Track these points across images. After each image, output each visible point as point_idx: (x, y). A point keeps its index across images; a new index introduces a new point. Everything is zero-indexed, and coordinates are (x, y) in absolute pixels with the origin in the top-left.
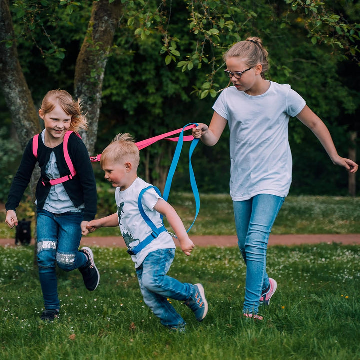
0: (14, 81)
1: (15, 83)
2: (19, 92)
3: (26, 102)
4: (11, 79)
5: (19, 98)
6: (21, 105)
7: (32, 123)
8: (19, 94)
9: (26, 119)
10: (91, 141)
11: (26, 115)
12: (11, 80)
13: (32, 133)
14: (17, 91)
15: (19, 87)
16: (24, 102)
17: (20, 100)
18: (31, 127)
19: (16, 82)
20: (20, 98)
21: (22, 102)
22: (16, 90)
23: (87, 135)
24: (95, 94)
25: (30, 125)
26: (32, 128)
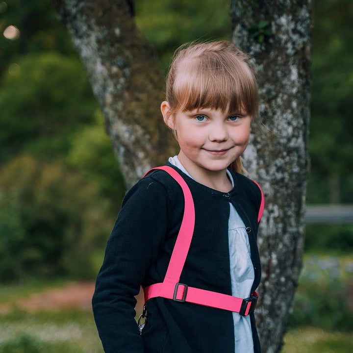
0: (82, 12)
1: (84, 18)
2: (99, 41)
3: (121, 68)
4: (76, 6)
5: (99, 61)
6: (105, 80)
7: (137, 127)
8: (99, 49)
9: (120, 117)
10: (273, 170)
11: (120, 105)
12: (74, 11)
13: (137, 157)
14: (93, 39)
15: (96, 28)
16: (115, 69)
17: (103, 63)
18: (133, 138)
19: (88, 16)
20: (102, 57)
21: (109, 70)
22: (89, 36)
23: (258, 151)
24: (269, 18)
25: (132, 133)
26: (137, 142)
